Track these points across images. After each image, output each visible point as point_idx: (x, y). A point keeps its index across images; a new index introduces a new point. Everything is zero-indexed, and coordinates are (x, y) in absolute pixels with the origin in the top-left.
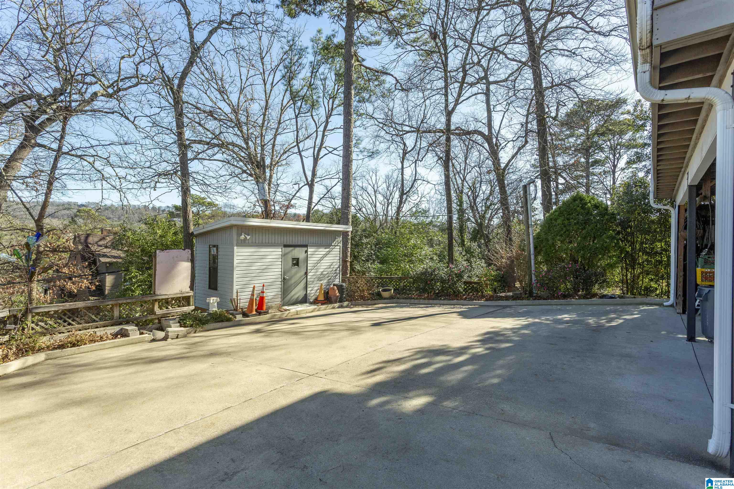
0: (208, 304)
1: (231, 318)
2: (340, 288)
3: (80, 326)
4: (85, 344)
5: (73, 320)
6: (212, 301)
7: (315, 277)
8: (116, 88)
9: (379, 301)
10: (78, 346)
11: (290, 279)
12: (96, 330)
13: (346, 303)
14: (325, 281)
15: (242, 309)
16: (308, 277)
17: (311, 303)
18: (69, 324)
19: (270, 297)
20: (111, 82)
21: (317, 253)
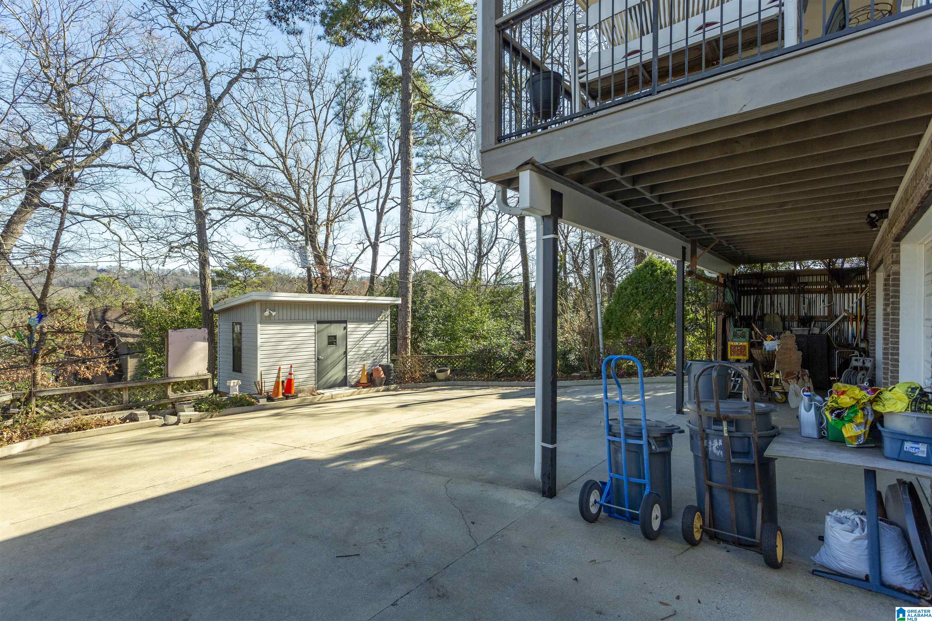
0: (229, 387)
1: (253, 402)
2: (386, 369)
3: (86, 411)
4: (91, 428)
5: (80, 405)
6: (232, 385)
7: (356, 356)
8: (133, 133)
9: (432, 383)
10: (84, 429)
11: (326, 359)
12: (103, 414)
13: (393, 387)
14: (369, 362)
15: (268, 393)
16: (348, 357)
17: (352, 386)
18: (75, 408)
19: (301, 380)
20: (128, 126)
21: (358, 329)
